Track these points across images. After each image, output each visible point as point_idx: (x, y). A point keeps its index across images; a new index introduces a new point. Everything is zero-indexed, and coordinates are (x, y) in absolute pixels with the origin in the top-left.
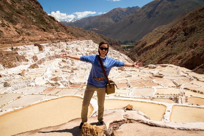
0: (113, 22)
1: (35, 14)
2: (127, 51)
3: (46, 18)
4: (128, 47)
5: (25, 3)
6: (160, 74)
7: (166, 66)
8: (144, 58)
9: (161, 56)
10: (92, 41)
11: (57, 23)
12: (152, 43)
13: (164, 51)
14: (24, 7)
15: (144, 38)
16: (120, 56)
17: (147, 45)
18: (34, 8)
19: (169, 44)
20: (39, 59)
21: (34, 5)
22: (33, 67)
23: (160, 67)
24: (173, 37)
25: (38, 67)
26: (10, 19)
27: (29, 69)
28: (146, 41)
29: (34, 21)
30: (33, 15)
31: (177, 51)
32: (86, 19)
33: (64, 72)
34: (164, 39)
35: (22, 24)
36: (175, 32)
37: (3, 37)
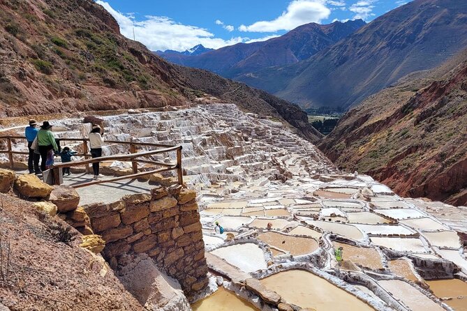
9: (399, 150)
10: (234, 106)
12: (384, 116)
13: (408, 137)
15: (366, 103)
17: (370, 122)
19: (422, 122)
28: (369, 110)
31: (436, 139)
32: (231, 50)
34: (414, 109)
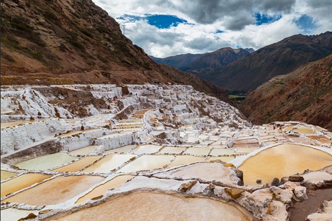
0: (220, 65)
1: (112, 39)
2: (237, 103)
3: (131, 47)
4: (238, 99)
5: (95, 21)
6: (295, 133)
7: (297, 124)
8: (260, 114)
9: (281, 112)
10: (191, 87)
11: (146, 57)
12: (270, 95)
13: (285, 105)
14: (94, 26)
16: (230, 110)
17: (263, 98)
18: (110, 31)
19: (290, 98)
20: (126, 107)
21: (109, 26)
22: (121, 117)
23: (289, 124)
24: (295, 89)
25: (126, 118)
26: (73, 41)
27: (114, 120)
29: (112, 49)
30: (109, 40)
31: (301, 107)
32: (184, 57)
33: (167, 127)
34: (285, 92)
35: (94, 52)
36: (297, 84)
37: (62, 68)
